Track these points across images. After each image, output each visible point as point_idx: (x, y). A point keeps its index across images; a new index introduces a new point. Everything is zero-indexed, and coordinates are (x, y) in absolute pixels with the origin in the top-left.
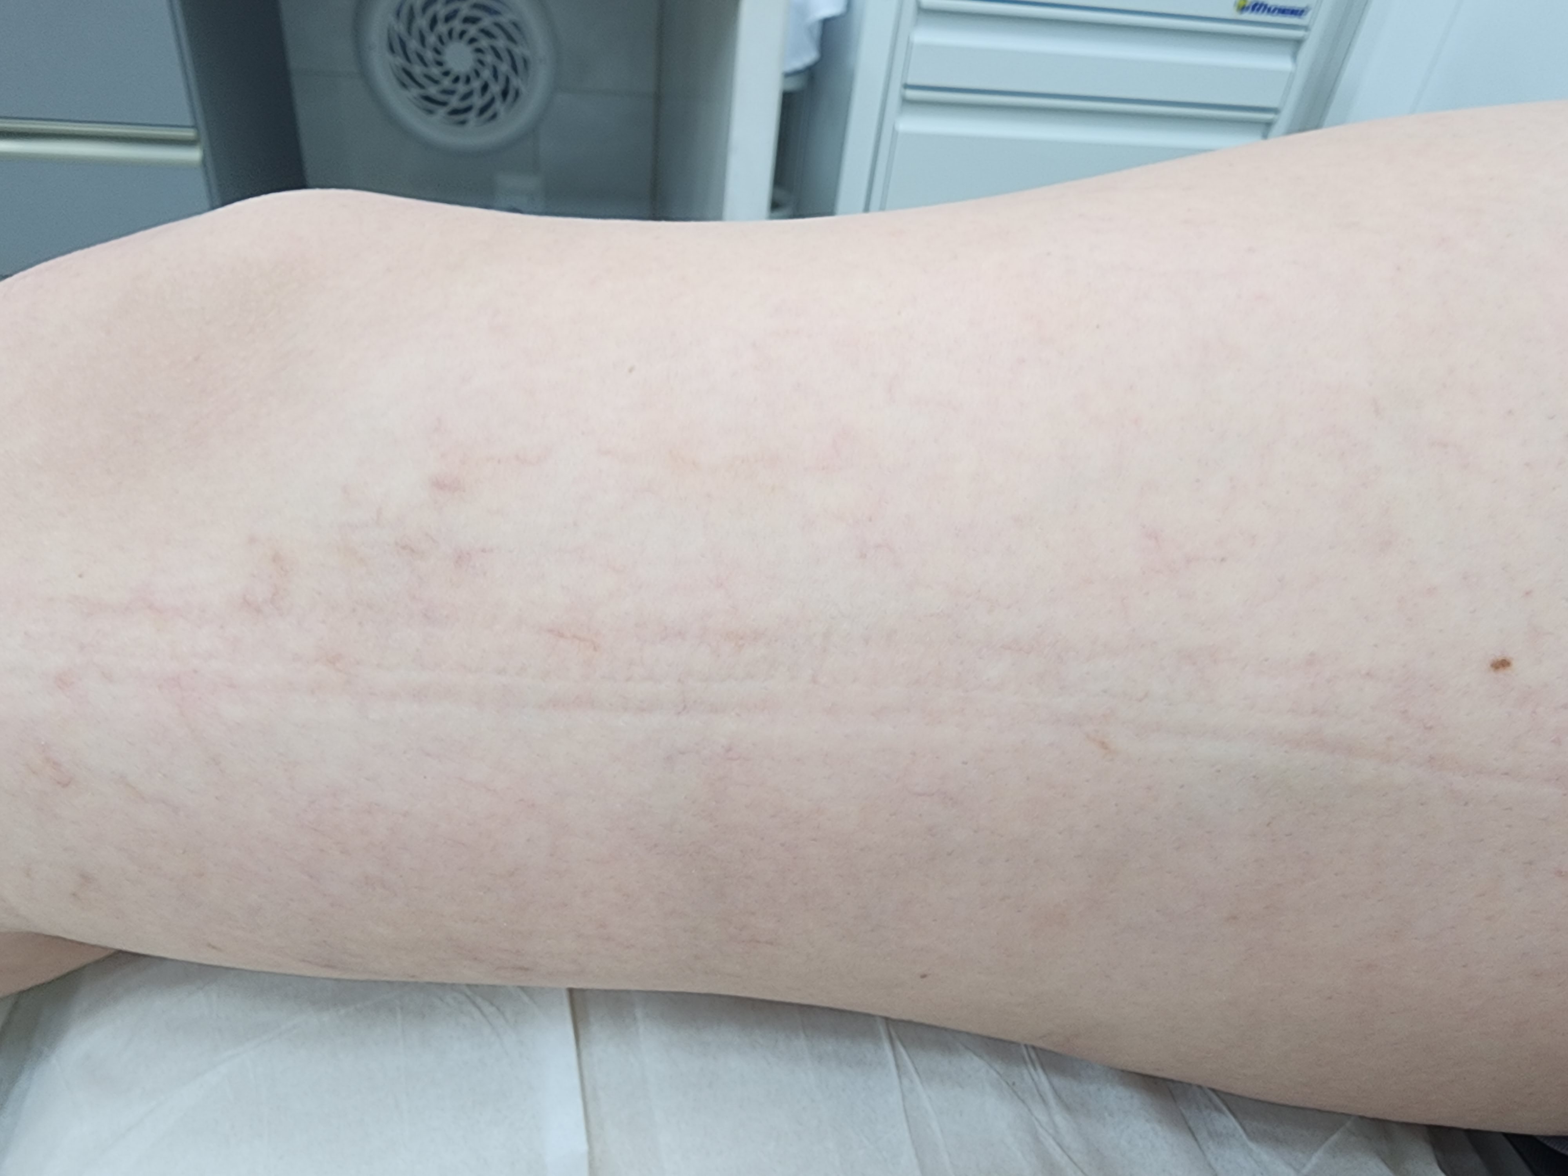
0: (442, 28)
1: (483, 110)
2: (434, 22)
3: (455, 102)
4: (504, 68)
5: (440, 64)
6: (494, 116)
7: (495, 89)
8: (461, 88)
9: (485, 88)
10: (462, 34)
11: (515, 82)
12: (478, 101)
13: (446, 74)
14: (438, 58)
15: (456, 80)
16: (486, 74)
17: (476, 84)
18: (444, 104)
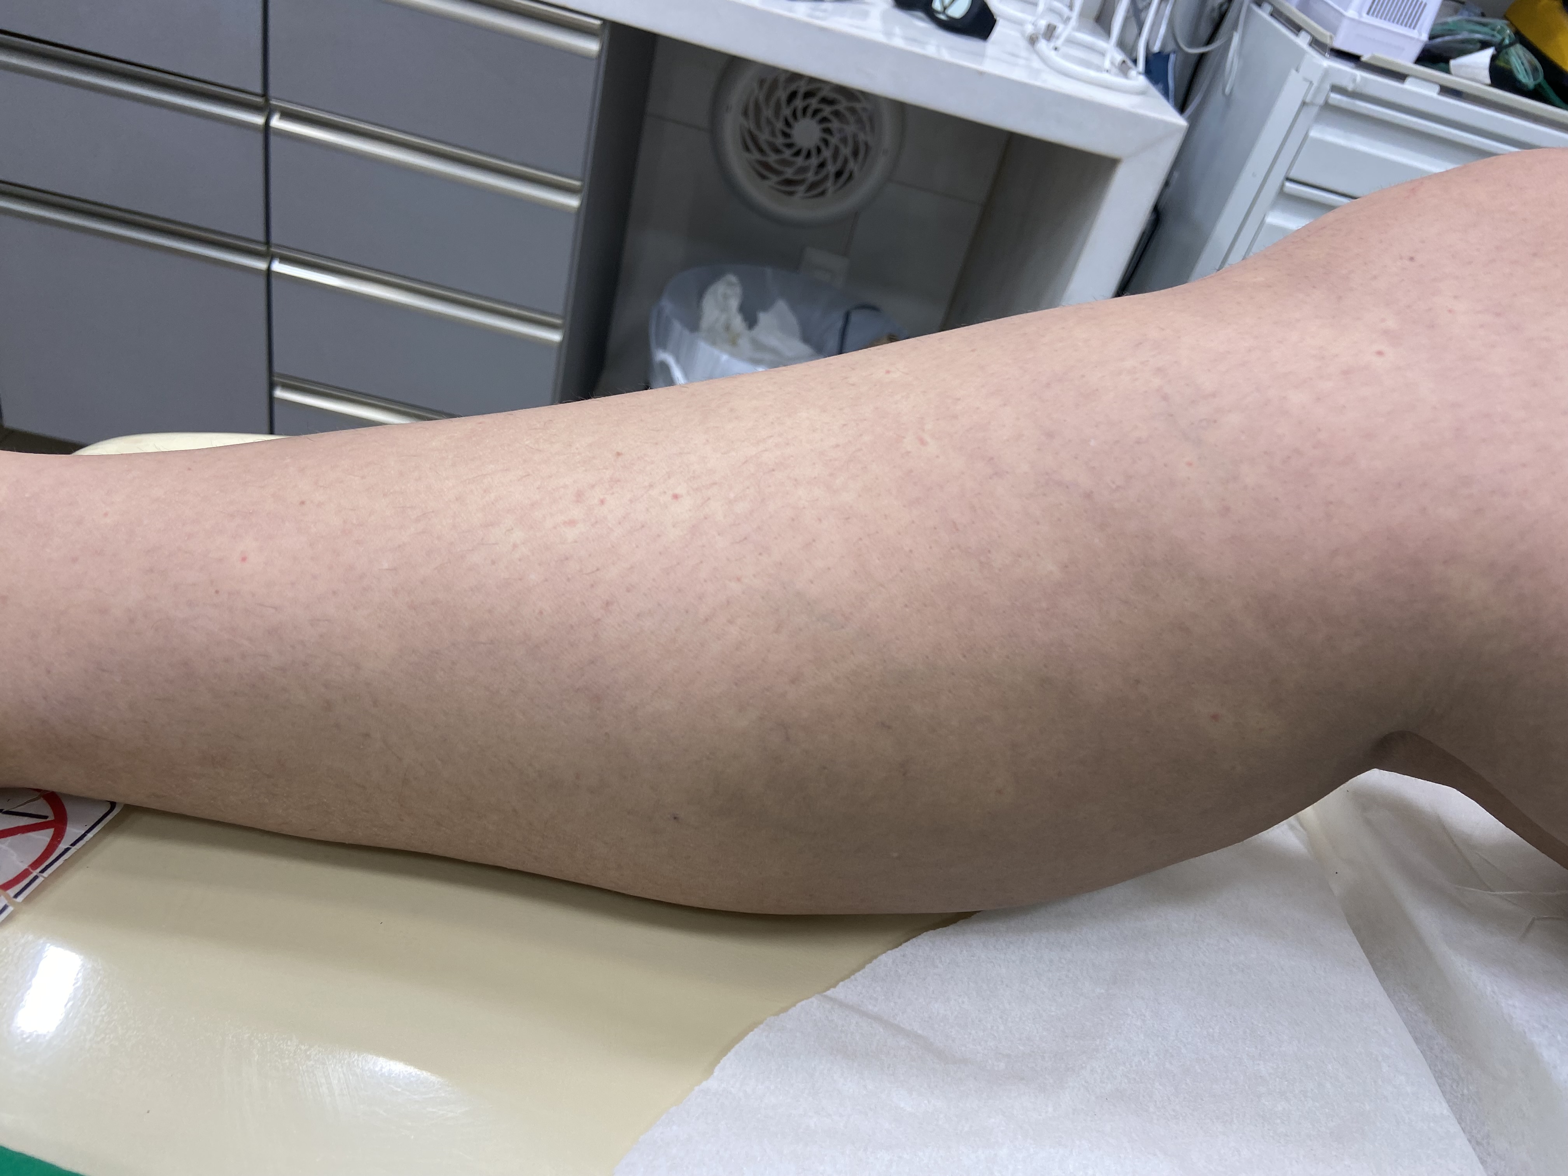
0: (799, 103)
1: (813, 186)
2: (793, 96)
3: (789, 173)
4: (846, 151)
5: (786, 135)
6: (823, 193)
7: (831, 168)
8: (800, 161)
9: (822, 165)
10: (816, 112)
11: (852, 165)
12: (810, 176)
13: (790, 146)
14: (787, 130)
15: (798, 153)
16: (827, 153)
17: (814, 161)
18: (777, 173)
